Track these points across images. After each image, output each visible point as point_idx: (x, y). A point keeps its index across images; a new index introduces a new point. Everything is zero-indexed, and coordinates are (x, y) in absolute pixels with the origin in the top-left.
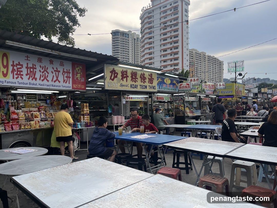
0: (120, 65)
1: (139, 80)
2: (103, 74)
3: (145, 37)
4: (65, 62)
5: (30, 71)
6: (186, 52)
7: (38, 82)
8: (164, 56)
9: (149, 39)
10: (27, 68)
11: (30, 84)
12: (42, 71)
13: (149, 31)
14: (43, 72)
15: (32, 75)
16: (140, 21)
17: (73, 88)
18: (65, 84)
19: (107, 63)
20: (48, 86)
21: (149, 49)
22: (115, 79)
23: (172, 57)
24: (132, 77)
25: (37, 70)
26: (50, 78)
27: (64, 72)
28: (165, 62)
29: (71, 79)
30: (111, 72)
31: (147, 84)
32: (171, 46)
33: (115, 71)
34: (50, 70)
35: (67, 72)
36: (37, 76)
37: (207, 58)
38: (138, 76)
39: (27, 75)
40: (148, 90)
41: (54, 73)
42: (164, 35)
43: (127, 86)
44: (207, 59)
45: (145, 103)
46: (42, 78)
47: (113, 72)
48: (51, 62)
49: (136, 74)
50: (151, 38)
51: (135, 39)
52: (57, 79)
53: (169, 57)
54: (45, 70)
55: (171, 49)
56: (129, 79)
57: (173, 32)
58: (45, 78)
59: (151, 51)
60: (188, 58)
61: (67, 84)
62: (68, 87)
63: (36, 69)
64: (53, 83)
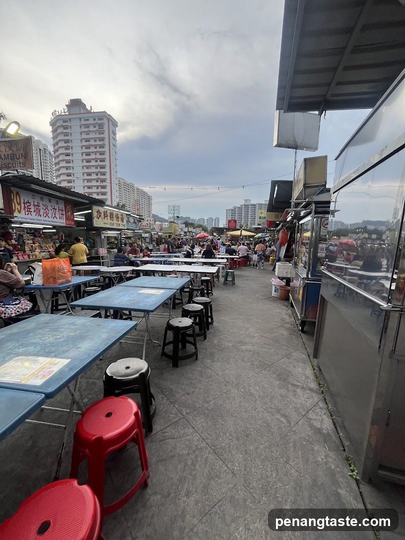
0: (106, 207)
1: (115, 219)
2: (90, 211)
3: (60, 152)
4: (60, 201)
5: (37, 209)
6: (115, 181)
7: (42, 218)
8: (89, 181)
9: (66, 155)
10: (34, 205)
11: (37, 220)
12: (44, 208)
13: (66, 145)
14: (45, 210)
15: (38, 212)
16: (50, 129)
17: (66, 224)
18: (60, 221)
19: (94, 205)
20: (49, 221)
21: (67, 169)
22: (100, 218)
23: (98, 184)
24: (110, 216)
25: (41, 208)
26: (50, 215)
27: (59, 209)
28: (89, 188)
29: (64, 216)
30: (97, 212)
31: (120, 222)
32: (97, 170)
33: (99, 211)
34: (49, 208)
35: (61, 210)
36: (41, 213)
37: (136, 190)
38: (114, 216)
39: (34, 212)
40: (121, 227)
41: (53, 210)
42: (87, 155)
43: (107, 224)
44: (136, 192)
45: (116, 238)
46: (45, 215)
47: (98, 212)
48: (50, 201)
49: (113, 214)
50: (69, 155)
51: (40, 150)
52: (55, 216)
53: (94, 183)
54: (46, 208)
55: (97, 175)
56: (109, 217)
57: (98, 154)
58: (47, 215)
59: (69, 171)
60: (117, 187)
61: (62, 221)
62: (62, 223)
63: (40, 206)
64: (52, 219)
